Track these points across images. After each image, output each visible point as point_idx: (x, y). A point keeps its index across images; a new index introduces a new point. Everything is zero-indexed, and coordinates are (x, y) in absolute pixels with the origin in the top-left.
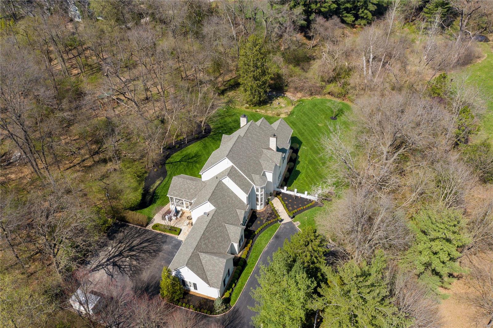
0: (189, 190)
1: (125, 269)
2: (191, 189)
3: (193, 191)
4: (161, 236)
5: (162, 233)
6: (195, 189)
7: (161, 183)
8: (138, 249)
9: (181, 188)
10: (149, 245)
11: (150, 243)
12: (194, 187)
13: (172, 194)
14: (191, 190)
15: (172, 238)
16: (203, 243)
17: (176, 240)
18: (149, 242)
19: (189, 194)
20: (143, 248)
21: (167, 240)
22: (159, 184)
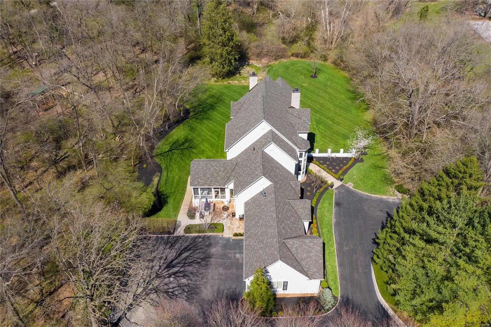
0: (217, 173)
1: (176, 293)
2: (220, 171)
3: (223, 174)
4: (201, 240)
5: (200, 234)
6: (224, 170)
7: (160, 179)
8: (179, 263)
9: (206, 173)
10: (191, 253)
11: (191, 251)
12: (222, 169)
13: (196, 183)
14: (220, 173)
15: (215, 237)
16: (281, 227)
17: (222, 238)
18: (189, 250)
19: (218, 179)
20: (185, 259)
21: (212, 241)
22: (159, 181)
